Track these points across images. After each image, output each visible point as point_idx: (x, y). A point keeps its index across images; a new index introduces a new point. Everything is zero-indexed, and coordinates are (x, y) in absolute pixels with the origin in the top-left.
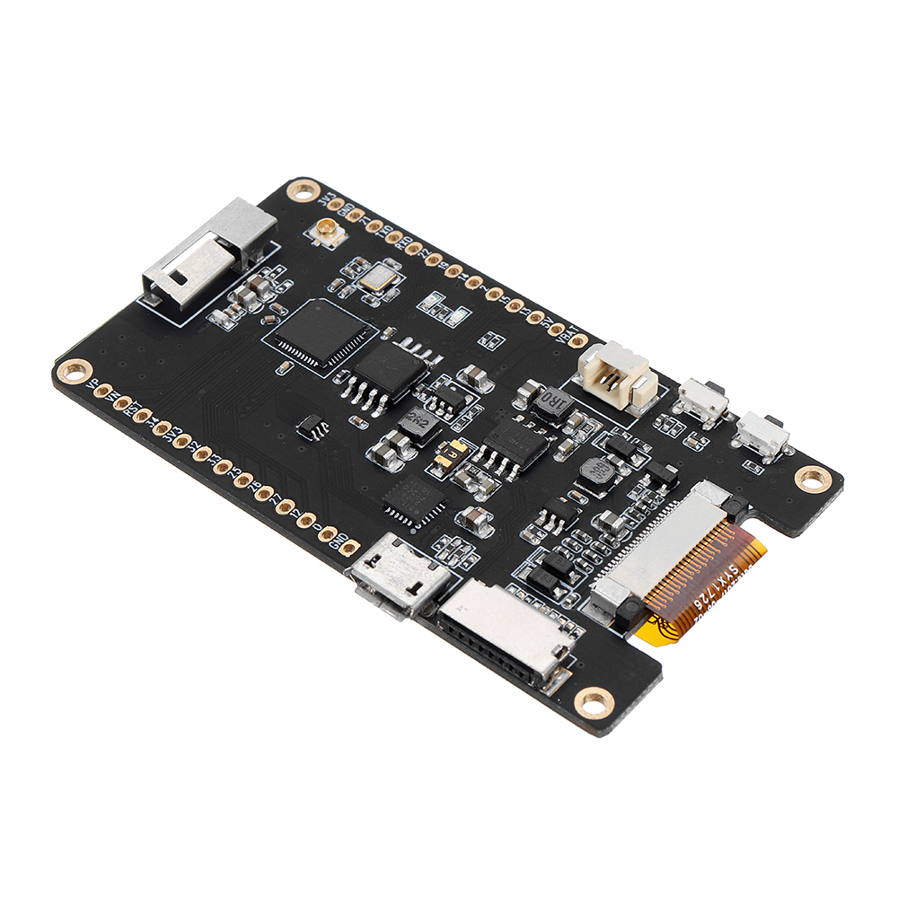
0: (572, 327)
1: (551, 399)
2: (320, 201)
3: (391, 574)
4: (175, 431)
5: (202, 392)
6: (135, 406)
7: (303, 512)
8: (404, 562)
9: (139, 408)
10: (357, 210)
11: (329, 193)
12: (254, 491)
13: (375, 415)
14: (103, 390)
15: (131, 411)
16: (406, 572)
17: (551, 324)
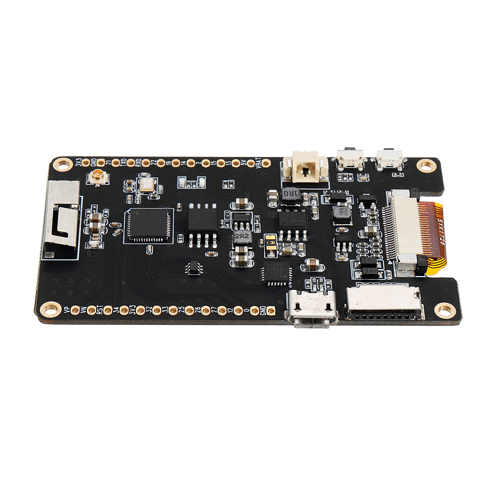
0: (256, 159)
1: (289, 193)
2: (76, 165)
3: (311, 308)
4: (133, 308)
5: (123, 283)
6: (99, 308)
7: (232, 308)
8: (312, 299)
9: (103, 308)
10: (99, 160)
11: (77, 159)
12: (200, 312)
13: (215, 246)
14: (75, 310)
15: (100, 311)
16: (316, 303)
17: (246, 162)
